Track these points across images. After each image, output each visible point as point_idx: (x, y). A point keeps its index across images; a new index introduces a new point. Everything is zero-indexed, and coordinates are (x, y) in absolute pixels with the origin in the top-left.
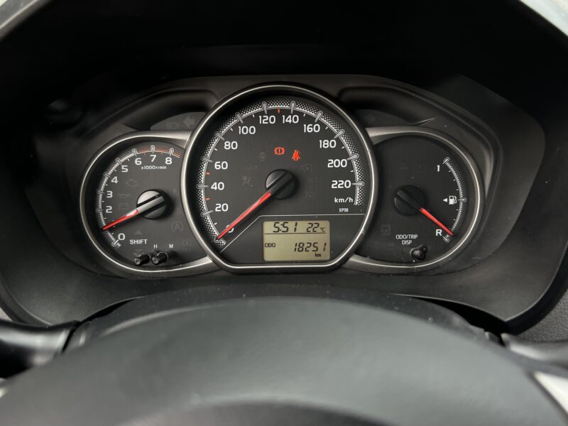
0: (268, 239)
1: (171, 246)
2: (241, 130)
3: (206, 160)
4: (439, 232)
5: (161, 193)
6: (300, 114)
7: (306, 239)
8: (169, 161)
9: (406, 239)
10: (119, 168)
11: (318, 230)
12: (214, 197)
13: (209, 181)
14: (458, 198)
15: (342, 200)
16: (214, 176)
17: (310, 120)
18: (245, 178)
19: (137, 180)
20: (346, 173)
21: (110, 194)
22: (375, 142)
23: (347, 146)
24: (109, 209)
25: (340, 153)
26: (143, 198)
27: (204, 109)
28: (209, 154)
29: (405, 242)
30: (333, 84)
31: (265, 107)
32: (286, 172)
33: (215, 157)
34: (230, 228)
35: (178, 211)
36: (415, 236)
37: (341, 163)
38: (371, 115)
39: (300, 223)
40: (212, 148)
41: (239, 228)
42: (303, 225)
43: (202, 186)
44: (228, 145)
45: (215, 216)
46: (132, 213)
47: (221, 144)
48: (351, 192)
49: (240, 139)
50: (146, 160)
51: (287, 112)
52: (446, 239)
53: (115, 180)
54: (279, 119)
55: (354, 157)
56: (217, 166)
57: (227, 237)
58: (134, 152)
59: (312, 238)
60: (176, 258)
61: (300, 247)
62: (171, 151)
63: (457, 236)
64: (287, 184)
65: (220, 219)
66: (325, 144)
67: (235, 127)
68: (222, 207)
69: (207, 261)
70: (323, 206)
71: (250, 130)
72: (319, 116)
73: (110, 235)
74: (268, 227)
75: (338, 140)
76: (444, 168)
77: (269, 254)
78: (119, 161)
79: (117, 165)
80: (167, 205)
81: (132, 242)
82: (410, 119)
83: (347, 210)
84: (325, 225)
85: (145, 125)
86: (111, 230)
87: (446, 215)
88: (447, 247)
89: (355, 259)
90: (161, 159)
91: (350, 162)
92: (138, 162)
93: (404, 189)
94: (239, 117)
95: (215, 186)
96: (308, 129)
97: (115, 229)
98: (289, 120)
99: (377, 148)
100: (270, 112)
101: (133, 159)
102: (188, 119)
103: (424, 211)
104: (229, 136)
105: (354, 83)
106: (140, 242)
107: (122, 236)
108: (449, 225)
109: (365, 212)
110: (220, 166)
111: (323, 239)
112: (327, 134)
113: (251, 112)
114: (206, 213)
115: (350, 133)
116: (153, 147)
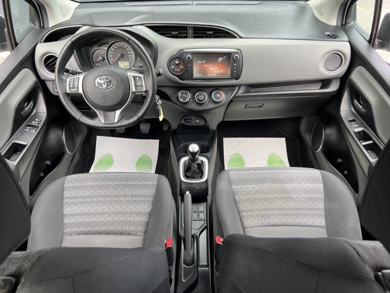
0: (119, 65)
6: (123, 44)
15: (130, 58)
17: (125, 45)
19: (98, 55)
21: (95, 57)
24: (95, 59)
25: (130, 51)
26: (100, 58)
27: (108, 44)
31: (118, 43)
32: (121, 54)
34: (113, 63)
36: (142, 64)
37: (130, 53)
40: (110, 50)
41: (115, 63)
42: (125, 62)
43: (108, 56)
44: (112, 49)
46: (98, 61)
48: (132, 57)
50: (100, 52)
51: (121, 44)
53: (95, 55)
55: (132, 52)
58: (98, 51)
59: (126, 64)
61: (125, 66)
62: (104, 50)
64: (121, 56)
65: (112, 61)
66: (128, 49)
68: (112, 59)
70: (128, 60)
71: (115, 47)
74: (119, 63)
77: (120, 67)
78: (96, 52)
80: (104, 59)
81: (99, 65)
83: (131, 60)
84: (128, 62)
85: (99, 46)
89: (132, 68)
90: (102, 52)
95: (111, 56)
96: (125, 47)
97: (96, 63)
102: (106, 45)
104: (112, 48)
109: (133, 60)
110: (112, 53)
111: (128, 65)
112: (128, 48)
113: (115, 44)
114: (110, 60)
115: (130, 48)
116: (101, 50)
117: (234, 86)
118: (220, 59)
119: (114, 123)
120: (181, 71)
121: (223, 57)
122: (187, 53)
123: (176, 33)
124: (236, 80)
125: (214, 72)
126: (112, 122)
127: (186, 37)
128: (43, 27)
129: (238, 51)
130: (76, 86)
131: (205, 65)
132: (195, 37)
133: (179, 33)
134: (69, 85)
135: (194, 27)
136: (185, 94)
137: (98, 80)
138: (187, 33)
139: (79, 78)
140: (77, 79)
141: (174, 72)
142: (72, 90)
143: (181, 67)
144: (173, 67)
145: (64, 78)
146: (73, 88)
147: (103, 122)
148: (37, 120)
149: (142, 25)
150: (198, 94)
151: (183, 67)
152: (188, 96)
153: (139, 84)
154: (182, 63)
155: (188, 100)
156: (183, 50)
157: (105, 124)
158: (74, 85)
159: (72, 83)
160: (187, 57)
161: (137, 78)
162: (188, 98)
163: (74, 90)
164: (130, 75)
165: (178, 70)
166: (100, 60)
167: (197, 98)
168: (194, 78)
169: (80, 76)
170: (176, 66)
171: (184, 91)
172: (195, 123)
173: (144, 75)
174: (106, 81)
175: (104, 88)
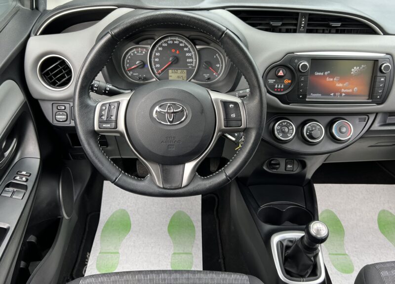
0: (170, 75)
1: (144, 76)
2: (163, 45)
4: (214, 74)
5: (142, 61)
6: (179, 41)
7: (180, 75)
8: (144, 52)
10: (131, 54)
11: (183, 72)
12: (156, 63)
13: (154, 58)
14: (220, 65)
15: (190, 65)
16: (156, 57)
17: (182, 42)
18: (164, 58)
20: (191, 57)
21: (128, 61)
22: (198, 49)
23: (191, 50)
24: (128, 65)
25: (189, 52)
26: (137, 63)
27: (154, 39)
28: (155, 51)
29: (205, 76)
30: (188, 34)
31: (169, 39)
32: (175, 57)
33: (156, 52)
34: (160, 71)
35: (146, 67)
36: (208, 75)
37: (189, 55)
38: (197, 42)
40: (155, 49)
41: (162, 71)
42: (179, 71)
43: (153, 60)
44: (160, 49)
45: (156, 68)
46: (133, 67)
47: (158, 48)
48: (192, 62)
49: (163, 47)
50: (138, 52)
51: (175, 40)
52: (216, 76)
53: (129, 57)
54: (173, 42)
55: (193, 53)
56: (157, 54)
57: (159, 74)
58: (135, 50)
59: (182, 75)
60: (145, 79)
61: (179, 77)
62: (145, 50)
63: (219, 75)
64: (175, 60)
65: (158, 69)
67: (162, 44)
68: (158, 66)
69: (154, 80)
70: (185, 66)
71: (166, 45)
72: (184, 41)
74: (170, 71)
75: (189, 48)
76: (216, 57)
77: (170, 78)
78: (131, 52)
80: (143, 65)
81: (134, 74)
82: (208, 44)
83: (191, 67)
84: (185, 71)
85: (138, 43)
86: (128, 71)
87: (216, 70)
88: (217, 77)
89: (192, 80)
90: (142, 52)
92: (136, 53)
93: (205, 62)
94: (163, 41)
95: (156, 60)
96: (181, 45)
97: (130, 71)
98: (176, 42)
99: (199, 51)
100: (171, 40)
101: (134, 52)
102: (149, 41)
103: (210, 68)
104: (160, 46)
105: (193, 34)
106: (136, 74)
107: (131, 73)
108: (217, 72)
109: (195, 68)
111: (185, 75)
112: (186, 47)
113: (166, 40)
114: (154, 67)
115: (192, 47)
116: (140, 49)
117: (367, 114)
118: (355, 69)
119: (181, 188)
120: (284, 89)
121: (360, 67)
122: (301, 58)
123: (279, 24)
124: (379, 104)
125: (343, 90)
126: (174, 185)
127: (295, 31)
129: (388, 56)
130: (113, 118)
131: (328, 79)
132: (309, 31)
133: (283, 25)
134: (101, 116)
135: (310, 14)
136: (285, 126)
137: (157, 108)
138: (296, 25)
139: (119, 103)
140: (116, 105)
141: (274, 89)
142: (104, 125)
143: (287, 81)
144: (271, 81)
145: (90, 103)
146: (106, 122)
147: (162, 186)
148: (24, 173)
149: (223, 8)
150: (309, 127)
151: (290, 81)
152: (291, 131)
153: (233, 116)
154: (289, 75)
155: (291, 137)
156: (293, 53)
157: (164, 188)
158: (109, 116)
159: (105, 113)
160: (301, 65)
161: (231, 106)
162: (292, 134)
163: (109, 125)
164: (216, 100)
165: (279, 86)
166: (137, 67)
167: (308, 134)
168: (307, 100)
169: (122, 100)
170: (278, 80)
171: (284, 122)
172: (285, 170)
173: (242, 100)
174: (175, 111)
175: (169, 124)
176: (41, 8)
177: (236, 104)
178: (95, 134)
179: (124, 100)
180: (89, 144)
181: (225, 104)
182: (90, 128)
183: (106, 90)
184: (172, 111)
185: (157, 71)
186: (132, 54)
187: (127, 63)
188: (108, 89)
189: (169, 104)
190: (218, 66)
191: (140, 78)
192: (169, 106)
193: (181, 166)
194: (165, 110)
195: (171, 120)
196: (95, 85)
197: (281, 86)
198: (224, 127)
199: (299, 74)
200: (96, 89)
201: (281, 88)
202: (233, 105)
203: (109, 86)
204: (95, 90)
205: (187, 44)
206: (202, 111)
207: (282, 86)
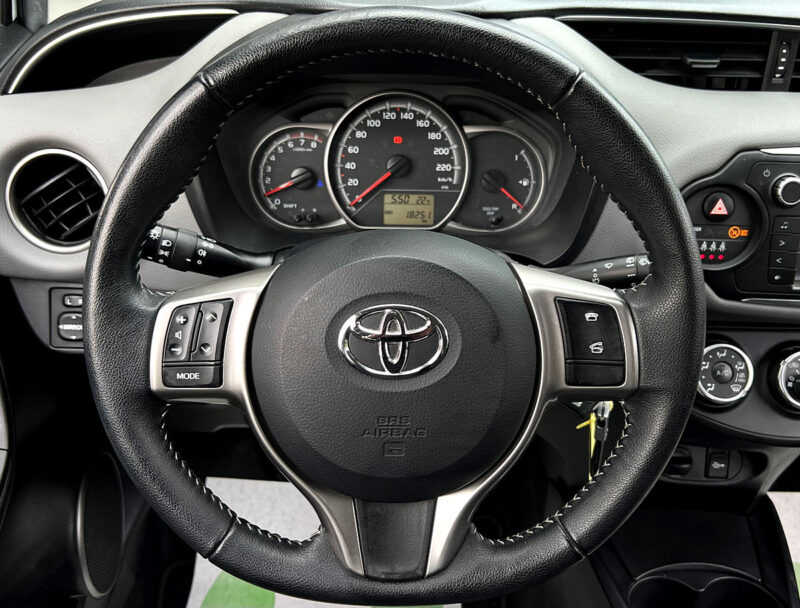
0: (387, 208)
1: (315, 210)
2: (369, 123)
3: (342, 145)
4: (514, 206)
5: (309, 170)
6: (414, 112)
7: (415, 208)
8: (314, 145)
9: (491, 211)
10: (276, 149)
11: (425, 202)
12: (348, 174)
13: (344, 162)
14: (530, 180)
15: (444, 180)
16: (348, 157)
17: (422, 117)
18: (371, 160)
19: (288, 159)
20: (447, 159)
21: (269, 169)
22: (469, 137)
23: (449, 137)
24: (268, 181)
25: (443, 143)
26: (295, 173)
27: (342, 106)
28: (344, 140)
29: (489, 213)
30: (440, 93)
31: (388, 105)
32: (402, 156)
33: (349, 143)
34: (358, 198)
35: (320, 184)
36: (496, 209)
37: (444, 151)
38: (467, 115)
39: (411, 196)
40: (347, 135)
41: (365, 199)
42: (413, 198)
43: (339, 165)
44: (360, 134)
45: (347, 189)
46: (282, 186)
47: (353, 133)
48: (451, 174)
49: (369, 130)
50: (297, 143)
51: (404, 110)
52: (520, 211)
53: (273, 158)
54: (398, 116)
55: (454, 146)
56: (351, 150)
57: (357, 205)
58: (288, 137)
59: (420, 208)
60: (318, 219)
61: (411, 215)
62: (316, 138)
63: (526, 209)
64: (402, 167)
65: (351, 191)
66: (433, 136)
67: (365, 120)
68: (353, 182)
69: (342, 222)
70: (430, 182)
71: (376, 123)
72: (429, 114)
73: (269, 200)
74: (388, 198)
75: (442, 133)
76: (521, 157)
77: (387, 219)
78: (276, 144)
79: (274, 147)
81: (285, 206)
82: (497, 120)
83: (447, 187)
84: (431, 198)
85: (296, 118)
86: (269, 196)
87: (520, 194)
88: (521, 217)
89: (451, 225)
90: (307, 144)
91: (451, 151)
92: (290, 145)
93: (489, 173)
94: (368, 113)
95: (349, 166)
96: (420, 124)
97: (273, 196)
98: (406, 116)
99: (472, 141)
100: (392, 110)
101: (286, 142)
102: (329, 113)
103: (503, 190)
104: (360, 127)
105: (458, 92)
106: (291, 206)
107: (278, 201)
108: (521, 201)
109: (460, 189)
110: (353, 150)
111: (428, 208)
112: (434, 128)
113: (377, 109)
114: (341, 186)
115: (451, 128)
116: (302, 135)
119: (422, 577)
122: (783, 164)
126: (401, 569)
127: (754, 86)
128: (22, 21)
130: (210, 352)
133: (723, 66)
134: (170, 345)
136: (723, 361)
137: (351, 322)
138: (759, 67)
139: (229, 305)
140: (220, 309)
142: (181, 376)
143: (736, 233)
145: (140, 302)
147: (361, 571)
150: (794, 365)
151: (744, 233)
152: (742, 375)
153: (597, 347)
154: (742, 214)
155: (742, 394)
156: (758, 149)
157: (367, 577)
158: (197, 345)
159: (185, 336)
160: (782, 184)
161: (588, 316)
162: (744, 385)
163: (196, 376)
164: (541, 296)
165: (713, 247)
166: (294, 186)
167: (790, 384)
168: (795, 288)
169: (238, 294)
170: (708, 229)
171: (721, 350)
172: (706, 475)
173: (622, 296)
174: (407, 332)
175: (387, 373)
176: (33, 20)
177: (604, 310)
178: (150, 402)
179: (245, 293)
180: (132, 435)
181: (571, 309)
182: (136, 385)
183: (195, 256)
184: (399, 333)
185: (351, 198)
186: (281, 150)
187: (266, 174)
188: (204, 254)
189: (388, 311)
190: (525, 183)
191: (301, 219)
192: (390, 317)
193: (425, 506)
194: (376, 327)
195: (395, 361)
196: (164, 243)
197: (718, 245)
198: (564, 385)
199: (775, 211)
200: (166, 254)
201: (717, 252)
202: (595, 315)
203: (205, 244)
204: (163, 257)
205: (437, 121)
206: (497, 334)
207: (723, 247)
